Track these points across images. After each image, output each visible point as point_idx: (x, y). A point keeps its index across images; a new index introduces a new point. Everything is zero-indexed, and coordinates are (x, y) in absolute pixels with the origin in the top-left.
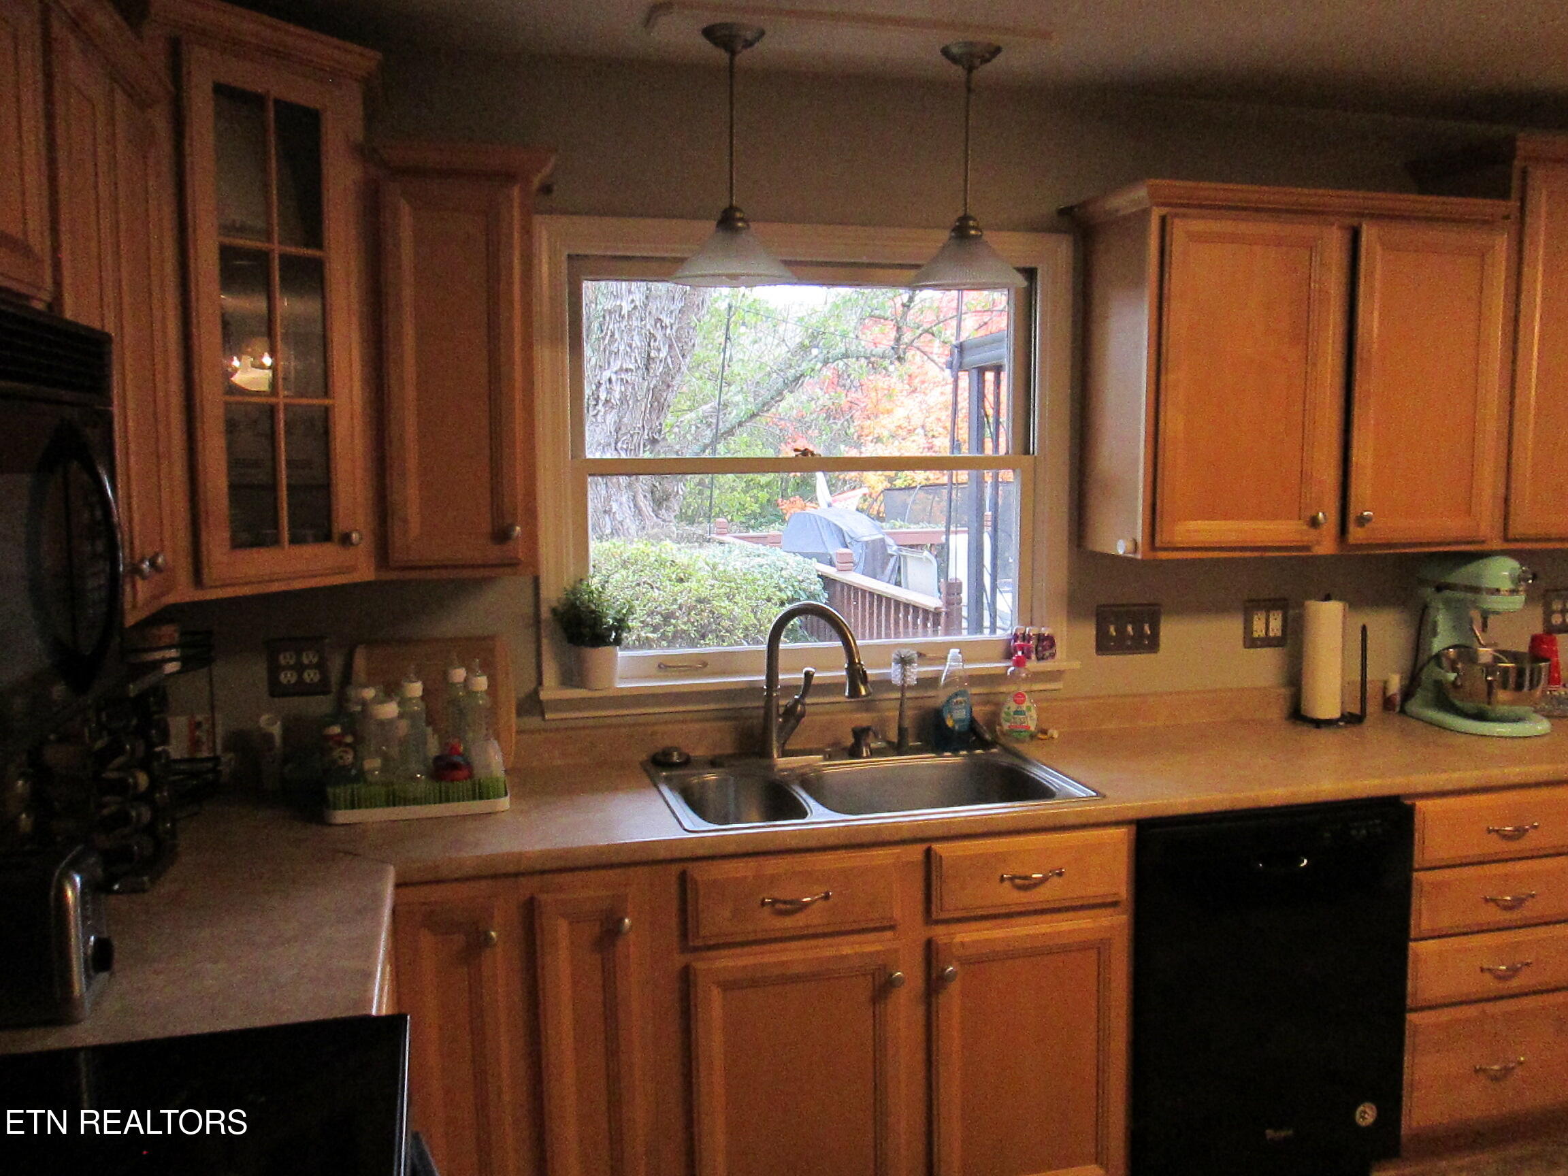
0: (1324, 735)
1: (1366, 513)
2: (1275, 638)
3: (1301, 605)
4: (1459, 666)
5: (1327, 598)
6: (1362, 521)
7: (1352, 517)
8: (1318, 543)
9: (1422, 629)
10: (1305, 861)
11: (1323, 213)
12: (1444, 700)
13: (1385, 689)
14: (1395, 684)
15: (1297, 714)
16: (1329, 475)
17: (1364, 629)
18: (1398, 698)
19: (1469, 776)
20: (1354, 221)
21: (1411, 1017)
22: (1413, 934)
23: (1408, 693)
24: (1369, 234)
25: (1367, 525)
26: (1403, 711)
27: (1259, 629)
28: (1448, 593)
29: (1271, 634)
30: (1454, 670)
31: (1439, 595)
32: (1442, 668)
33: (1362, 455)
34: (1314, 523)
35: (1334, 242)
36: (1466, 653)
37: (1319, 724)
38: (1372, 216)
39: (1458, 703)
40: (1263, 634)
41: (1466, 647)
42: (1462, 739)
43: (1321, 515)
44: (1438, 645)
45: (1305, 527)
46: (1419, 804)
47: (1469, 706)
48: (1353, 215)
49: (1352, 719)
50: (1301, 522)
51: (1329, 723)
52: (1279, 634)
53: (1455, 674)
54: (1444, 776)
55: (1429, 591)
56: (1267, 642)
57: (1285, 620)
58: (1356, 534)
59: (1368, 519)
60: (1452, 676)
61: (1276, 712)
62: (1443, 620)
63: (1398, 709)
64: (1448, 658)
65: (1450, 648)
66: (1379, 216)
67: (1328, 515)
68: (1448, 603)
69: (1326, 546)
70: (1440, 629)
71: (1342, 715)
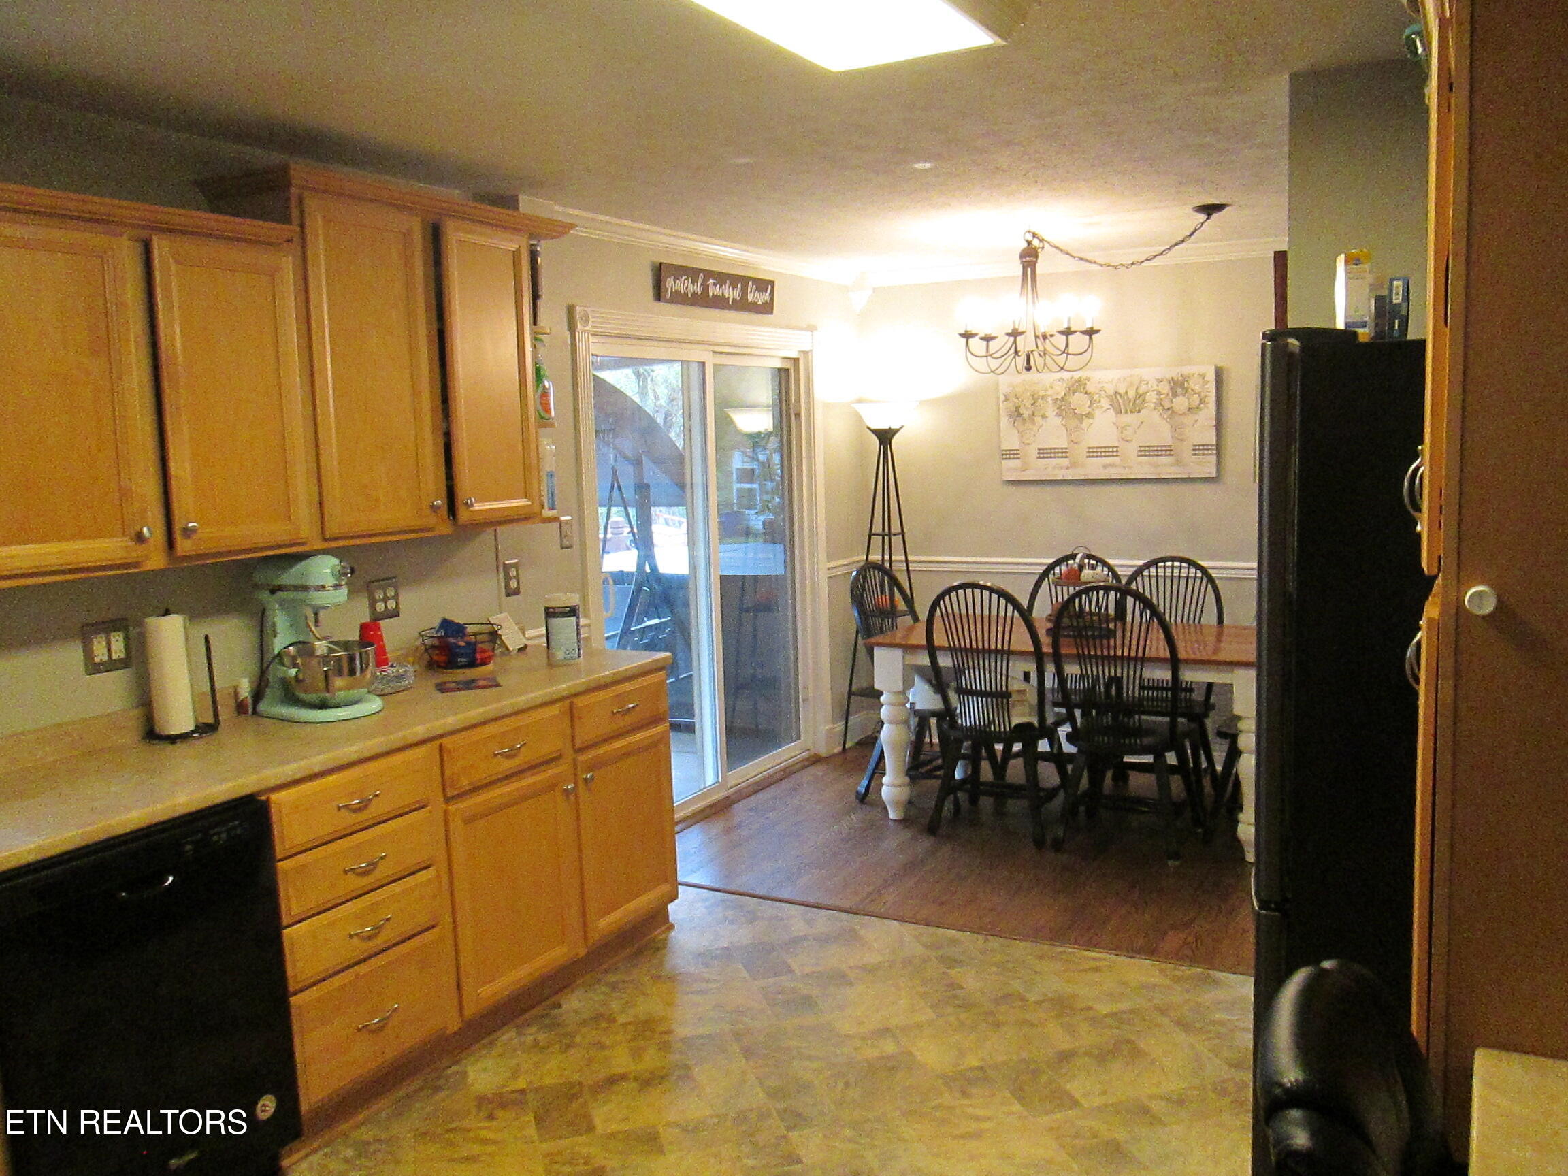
0: (180, 748)
1: (190, 525)
2: (120, 660)
3: (140, 624)
4: (299, 661)
5: (167, 612)
6: (187, 532)
7: (177, 527)
8: (147, 557)
9: (263, 631)
10: (171, 879)
11: (108, 222)
12: (291, 697)
13: (236, 694)
14: (245, 689)
15: (152, 734)
16: (150, 489)
17: (207, 638)
18: (250, 701)
19: (317, 762)
20: (145, 234)
21: (294, 1000)
22: (285, 922)
23: (258, 695)
24: (161, 248)
25: (195, 537)
26: (255, 712)
27: (100, 654)
28: (280, 594)
29: (114, 657)
30: (295, 666)
31: (274, 596)
32: (284, 665)
33: (180, 468)
34: (140, 538)
35: (126, 255)
36: (304, 648)
37: (173, 739)
38: (162, 230)
39: (302, 695)
40: (105, 658)
41: (304, 643)
42: (308, 728)
43: (145, 530)
44: (278, 644)
45: (131, 544)
46: (274, 797)
47: (312, 697)
48: (143, 227)
49: (206, 729)
50: (127, 538)
51: (184, 737)
52: (122, 656)
53: (297, 670)
54: (294, 766)
55: (264, 596)
56: (111, 665)
57: (127, 639)
58: (184, 546)
59: (194, 530)
60: (293, 672)
61: (130, 735)
62: (280, 620)
63: (250, 711)
64: (288, 654)
65: (290, 645)
66: (169, 230)
67: (153, 530)
68: (282, 603)
69: (156, 560)
70: (279, 629)
71: (196, 726)
